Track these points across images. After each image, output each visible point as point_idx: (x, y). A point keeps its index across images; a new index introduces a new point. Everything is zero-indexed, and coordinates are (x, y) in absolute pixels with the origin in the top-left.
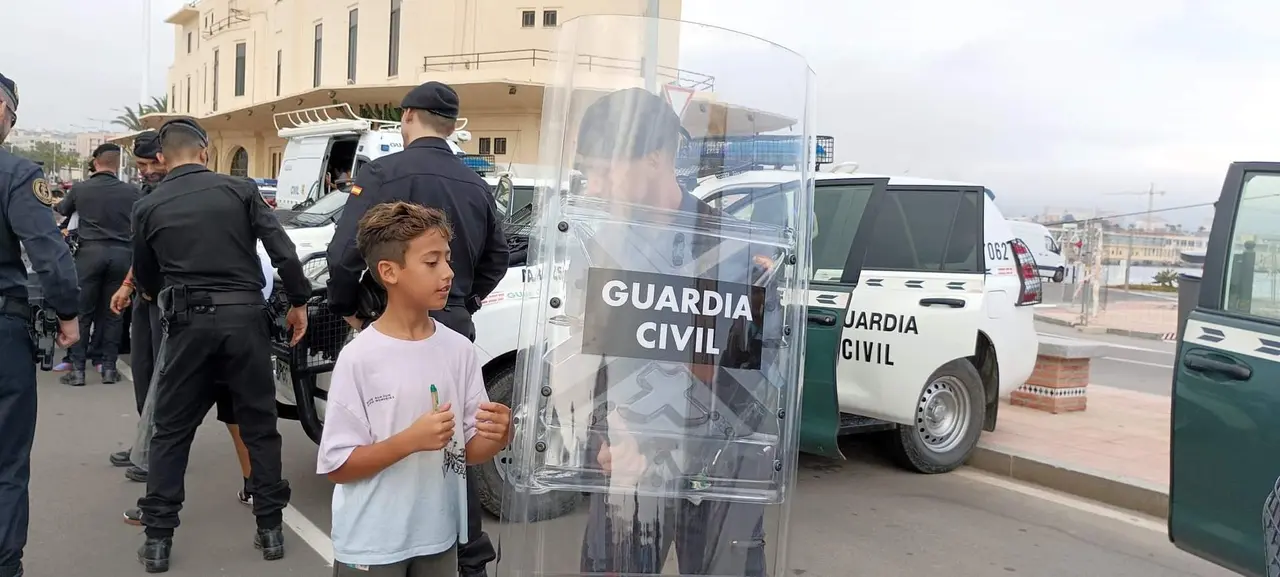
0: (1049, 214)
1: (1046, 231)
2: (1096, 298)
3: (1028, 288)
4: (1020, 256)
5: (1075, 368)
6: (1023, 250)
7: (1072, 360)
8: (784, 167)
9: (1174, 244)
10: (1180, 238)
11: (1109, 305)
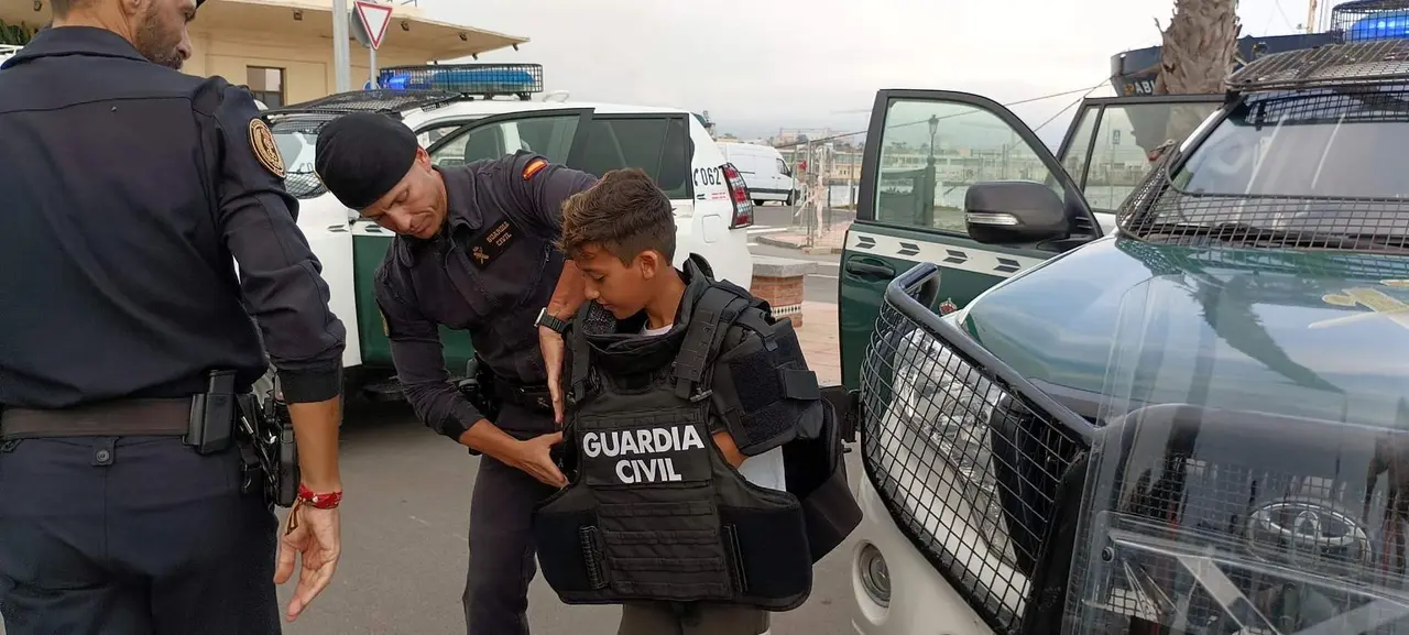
0: (784, 134)
1: (777, 153)
2: (820, 219)
3: (740, 211)
4: (732, 180)
5: (791, 286)
6: (735, 173)
7: (787, 279)
8: (495, 97)
9: (900, 161)
10: (906, 156)
11: (833, 226)
